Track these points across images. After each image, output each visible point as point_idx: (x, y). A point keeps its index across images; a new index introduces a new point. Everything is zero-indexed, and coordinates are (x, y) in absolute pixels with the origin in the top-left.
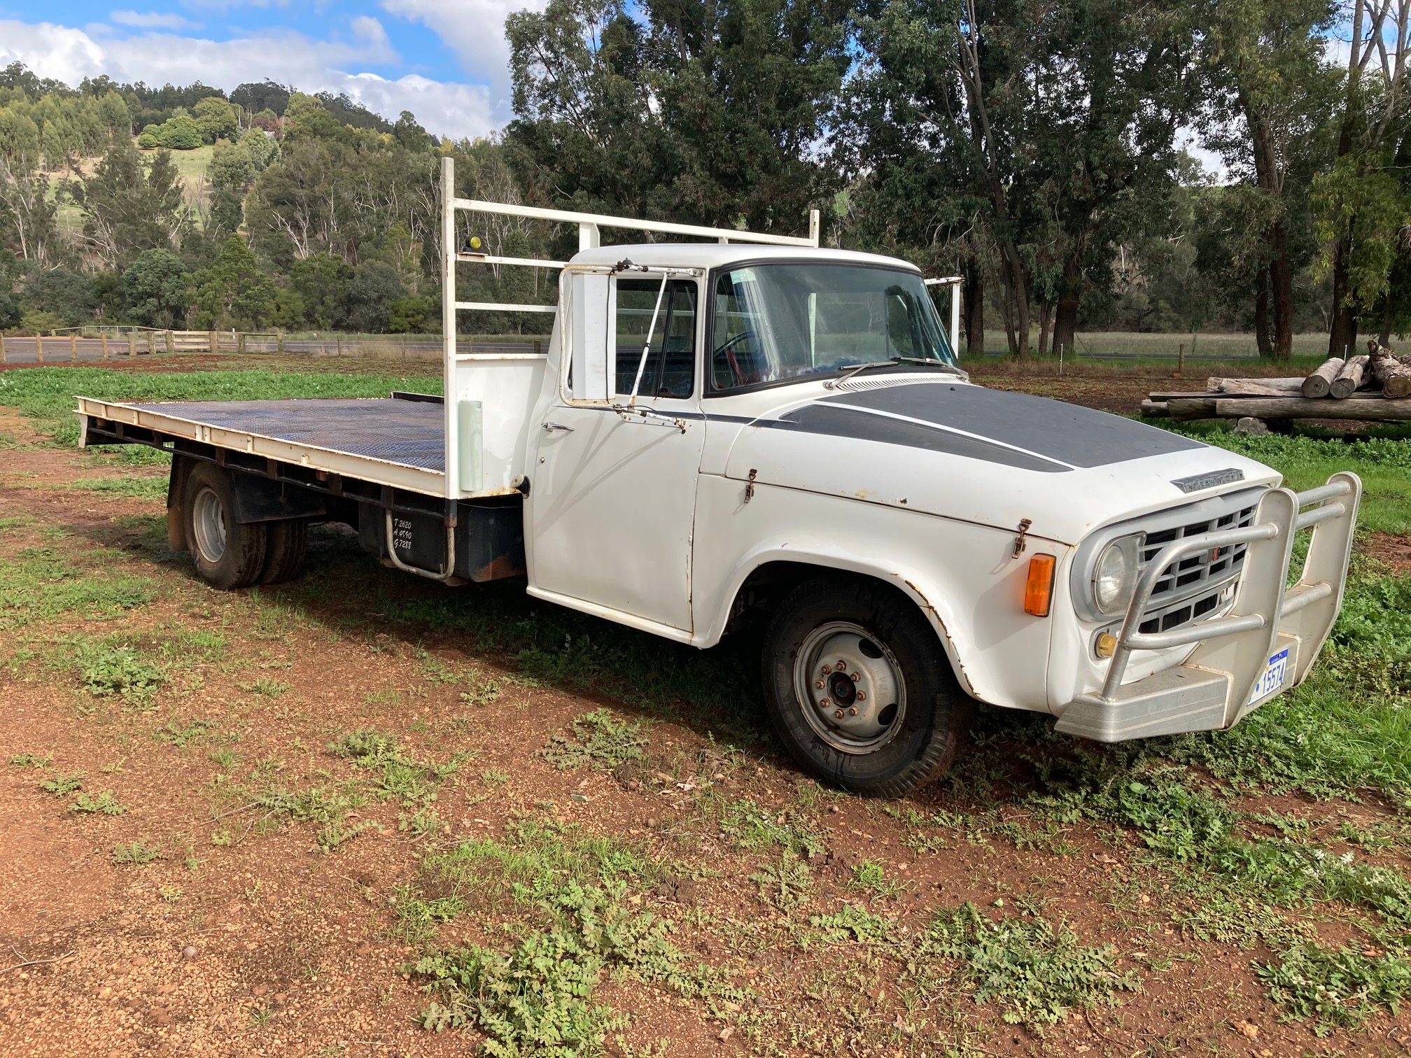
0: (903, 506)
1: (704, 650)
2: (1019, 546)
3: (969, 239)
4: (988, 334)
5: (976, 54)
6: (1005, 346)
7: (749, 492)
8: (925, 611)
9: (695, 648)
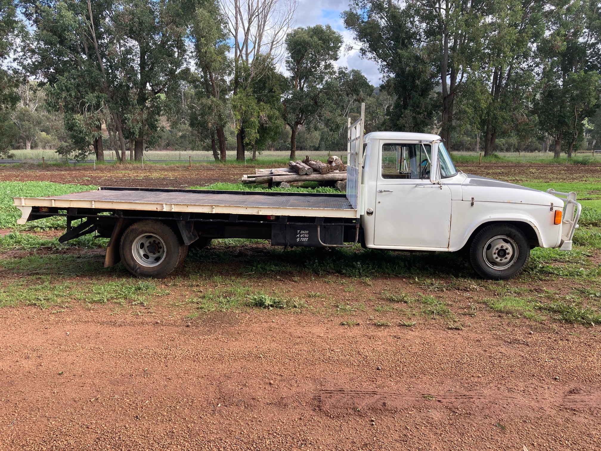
0: (521, 203)
1: (453, 252)
2: (551, 209)
3: (102, 111)
4: (106, 152)
5: (94, 31)
6: (115, 158)
7: (472, 204)
8: (534, 228)
9: (450, 252)
